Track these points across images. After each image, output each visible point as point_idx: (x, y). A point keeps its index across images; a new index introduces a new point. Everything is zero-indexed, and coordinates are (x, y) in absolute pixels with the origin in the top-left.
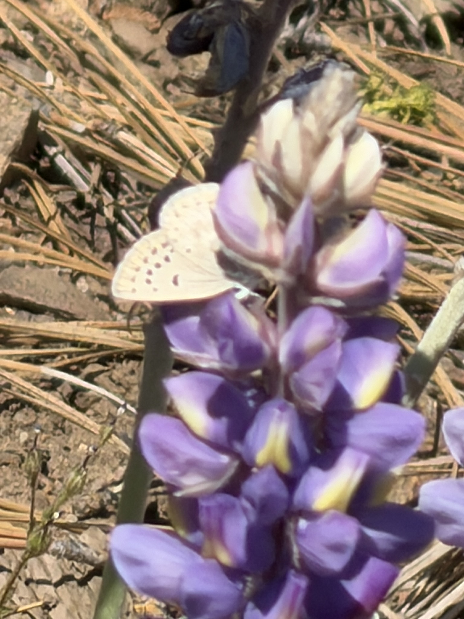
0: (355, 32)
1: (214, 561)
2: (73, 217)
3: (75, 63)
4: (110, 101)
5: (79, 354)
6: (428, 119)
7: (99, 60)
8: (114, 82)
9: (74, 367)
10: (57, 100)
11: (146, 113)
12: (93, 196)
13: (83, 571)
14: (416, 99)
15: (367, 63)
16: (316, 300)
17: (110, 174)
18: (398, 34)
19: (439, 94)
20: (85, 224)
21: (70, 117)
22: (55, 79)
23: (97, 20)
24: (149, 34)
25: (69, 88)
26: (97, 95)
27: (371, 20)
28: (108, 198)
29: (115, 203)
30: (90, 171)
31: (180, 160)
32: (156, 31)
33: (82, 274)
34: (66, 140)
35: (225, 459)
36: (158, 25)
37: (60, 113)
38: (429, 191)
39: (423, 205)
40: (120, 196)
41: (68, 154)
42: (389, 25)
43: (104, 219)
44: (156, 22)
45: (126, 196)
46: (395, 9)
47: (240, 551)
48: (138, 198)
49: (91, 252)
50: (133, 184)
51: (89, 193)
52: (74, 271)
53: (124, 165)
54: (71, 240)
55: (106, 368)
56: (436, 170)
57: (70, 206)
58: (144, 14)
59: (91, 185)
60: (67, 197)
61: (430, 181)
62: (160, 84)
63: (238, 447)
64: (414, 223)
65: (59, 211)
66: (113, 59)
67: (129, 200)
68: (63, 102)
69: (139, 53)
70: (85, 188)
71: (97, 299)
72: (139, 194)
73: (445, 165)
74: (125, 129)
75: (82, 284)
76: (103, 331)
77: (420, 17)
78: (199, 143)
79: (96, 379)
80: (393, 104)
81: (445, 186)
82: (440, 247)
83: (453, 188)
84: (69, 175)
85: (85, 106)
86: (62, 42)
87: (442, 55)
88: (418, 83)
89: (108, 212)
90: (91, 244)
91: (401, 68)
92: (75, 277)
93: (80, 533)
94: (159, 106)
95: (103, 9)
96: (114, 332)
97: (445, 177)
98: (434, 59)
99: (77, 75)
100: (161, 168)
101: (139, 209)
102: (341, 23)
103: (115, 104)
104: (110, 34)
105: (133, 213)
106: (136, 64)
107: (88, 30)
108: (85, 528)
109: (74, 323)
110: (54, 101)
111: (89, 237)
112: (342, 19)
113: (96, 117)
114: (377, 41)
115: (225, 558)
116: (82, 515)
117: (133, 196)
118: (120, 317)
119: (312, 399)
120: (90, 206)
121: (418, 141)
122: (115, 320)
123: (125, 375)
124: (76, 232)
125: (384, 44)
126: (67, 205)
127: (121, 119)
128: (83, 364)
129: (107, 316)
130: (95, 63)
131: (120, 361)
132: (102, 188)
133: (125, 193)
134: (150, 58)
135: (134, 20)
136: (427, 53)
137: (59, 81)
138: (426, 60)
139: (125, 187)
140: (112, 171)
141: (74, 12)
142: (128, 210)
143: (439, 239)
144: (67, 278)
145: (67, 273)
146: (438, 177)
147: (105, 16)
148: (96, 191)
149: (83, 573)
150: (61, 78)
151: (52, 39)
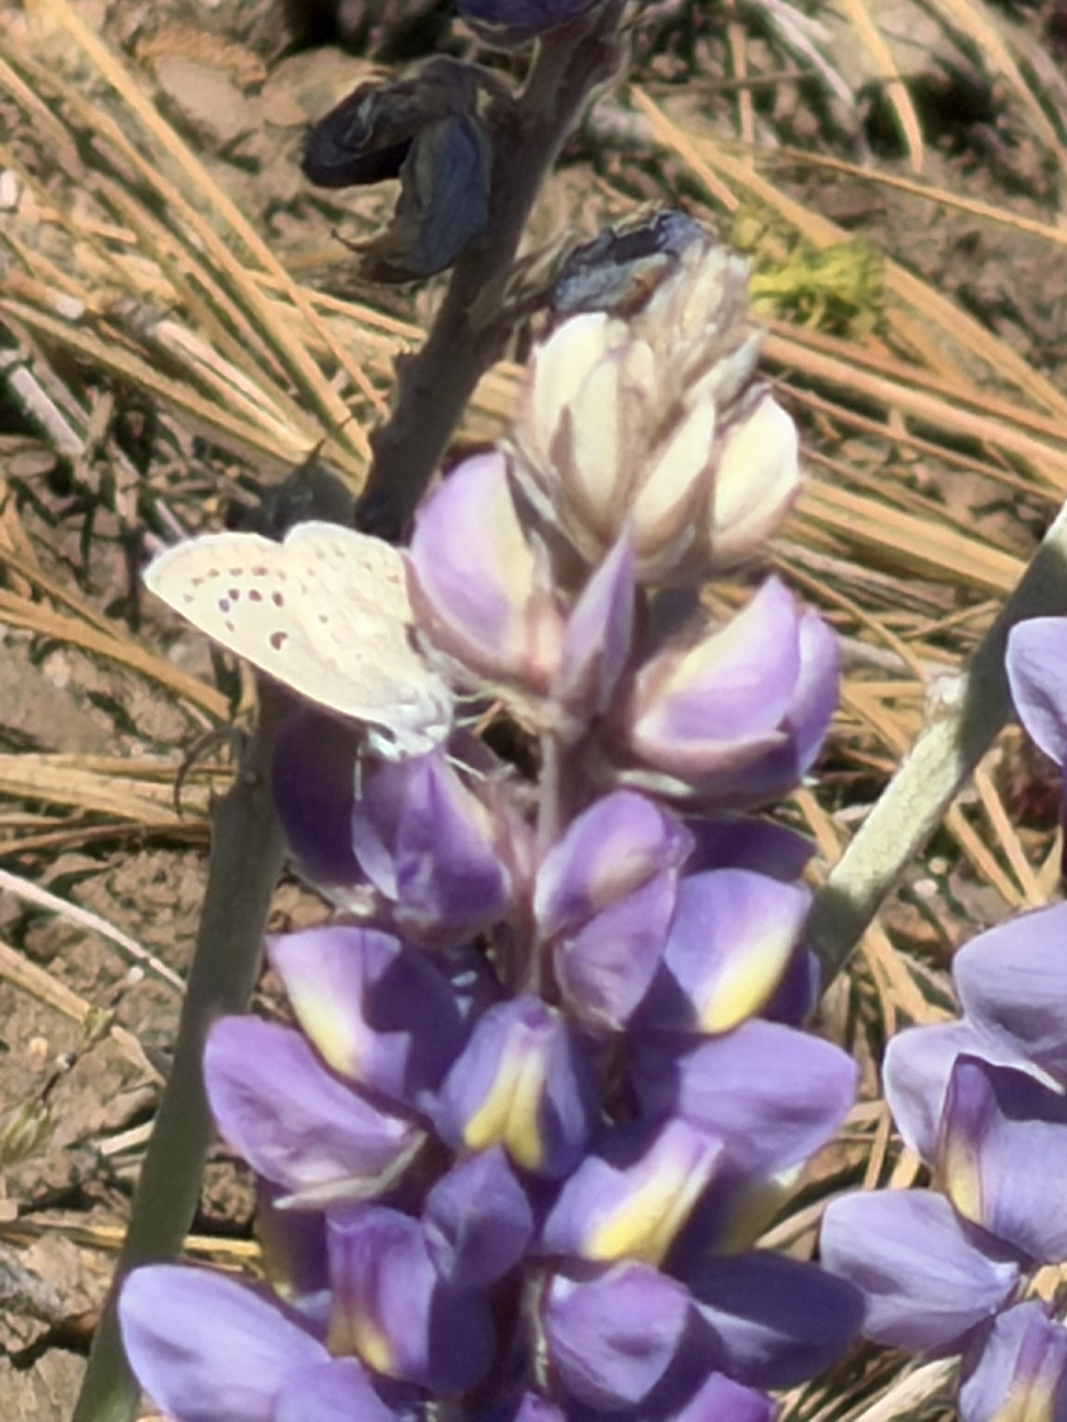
0: (708, 111)
1: (353, 1360)
2: (45, 514)
3: (68, 155)
4: (143, 247)
5: (41, 830)
6: (864, 322)
7: (122, 152)
8: (153, 202)
9: (28, 859)
10: (23, 238)
11: (223, 279)
12: (92, 465)
13: (24, 1333)
14: (842, 273)
15: (732, 183)
16: (629, 776)
17: (134, 417)
18: (807, 121)
19: (890, 265)
20: (72, 529)
21: (50, 281)
22: (20, 188)
23: (125, 57)
24: (238, 95)
25: (51, 213)
26: (113, 231)
27: (747, 85)
28: (125, 472)
29: (141, 486)
30: (87, 405)
31: (294, 390)
32: (253, 89)
33: (56, 644)
34: (38, 335)
35: (394, 1128)
36: (261, 75)
37: (29, 272)
38: (855, 487)
39: (842, 520)
40: (154, 468)
41: (41, 367)
42: (786, 100)
43: (113, 519)
44: (256, 69)
45: (169, 468)
46: (803, 62)
47: (416, 1342)
48: (193, 475)
49: (81, 594)
50: (185, 440)
51: (84, 457)
52: (39, 635)
53: (165, 397)
54: (36, 564)
55: (100, 865)
56: (874, 440)
57: (40, 485)
58: (228, 49)
59: (89, 441)
60: (32, 466)
61: (861, 464)
62: (256, 211)
63: (427, 1102)
64: (819, 561)
65: (14, 495)
66: (153, 150)
67: (174, 478)
68: (35, 246)
69: (211, 138)
70: (74, 446)
71: (87, 703)
72: (197, 464)
73: (896, 429)
74: (174, 314)
75: (57, 668)
76: (98, 778)
77: (858, 83)
78: (340, 353)
79: (77, 889)
80: (785, 282)
81: (893, 477)
82: (874, 620)
83: (910, 483)
84: (41, 416)
85: (84, 256)
86: (41, 106)
87: (902, 174)
88: (846, 236)
89: (125, 505)
90: (81, 574)
91: (807, 199)
92: (41, 650)
93: (24, 1246)
94: (251, 263)
95: (139, 32)
96: (124, 782)
97: (894, 457)
98: (883, 182)
99: (69, 182)
100: (252, 409)
101: (197, 501)
102: (677, 88)
103: (153, 256)
104: (150, 92)
105: (180, 508)
106: (206, 163)
107: (102, 81)
108: (36, 1233)
109: (33, 757)
110: (17, 242)
111: (77, 559)
112: (680, 79)
113: (109, 283)
114: (757, 134)
115: (379, 1356)
116: (29, 1203)
117: (184, 471)
118: (137, 748)
119: (601, 1001)
120: (82, 489)
121: (839, 372)
122: (126, 754)
123: (142, 882)
124: (47, 546)
125: (771, 141)
126: (33, 483)
127: (165, 289)
128: (50, 854)
129: (111, 744)
130: (114, 158)
131: (134, 849)
132: (115, 450)
133: (165, 460)
134: (238, 151)
135: (205, 63)
136: (868, 167)
137: (29, 196)
138: (868, 185)
139: (164, 446)
140: (138, 408)
141: (71, 37)
142: (170, 501)
143: (876, 601)
144: (23, 652)
145: (25, 640)
146: (878, 456)
147: (142, 48)
148: (100, 454)
149: (25, 1340)
150: (35, 189)
151: (16, 97)
